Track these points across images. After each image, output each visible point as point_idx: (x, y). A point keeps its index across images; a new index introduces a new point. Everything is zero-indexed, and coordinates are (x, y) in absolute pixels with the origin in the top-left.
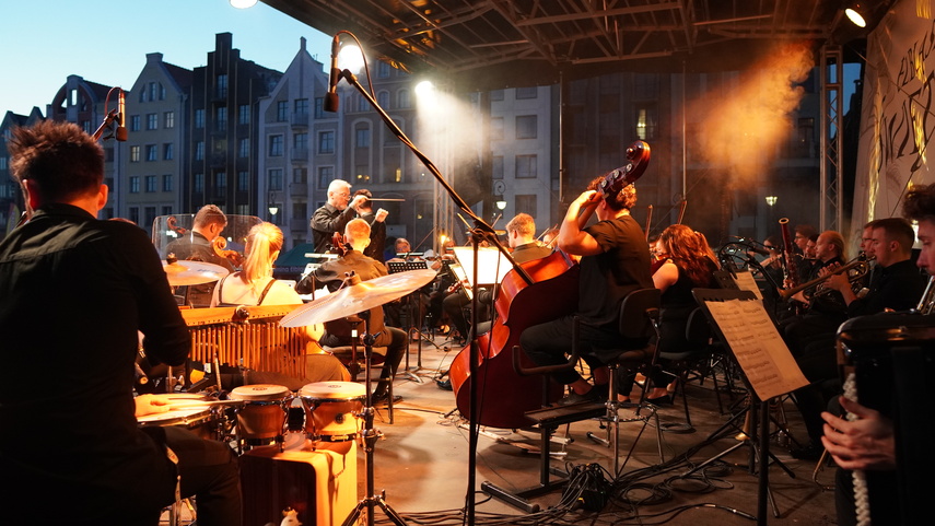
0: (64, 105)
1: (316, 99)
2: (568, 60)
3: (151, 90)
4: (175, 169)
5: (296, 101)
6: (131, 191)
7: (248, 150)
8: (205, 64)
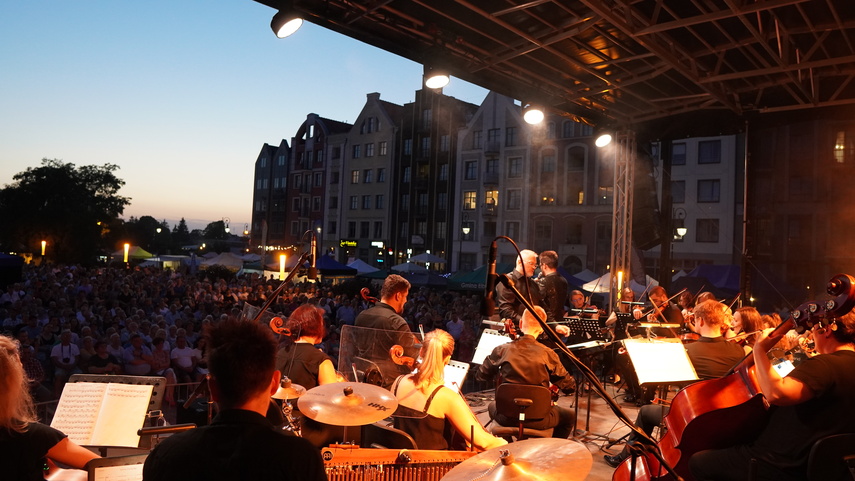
0: (304, 137)
1: (507, 129)
2: (755, 109)
3: (370, 124)
4: (386, 189)
5: (489, 131)
6: (351, 208)
7: (447, 174)
8: (413, 101)
